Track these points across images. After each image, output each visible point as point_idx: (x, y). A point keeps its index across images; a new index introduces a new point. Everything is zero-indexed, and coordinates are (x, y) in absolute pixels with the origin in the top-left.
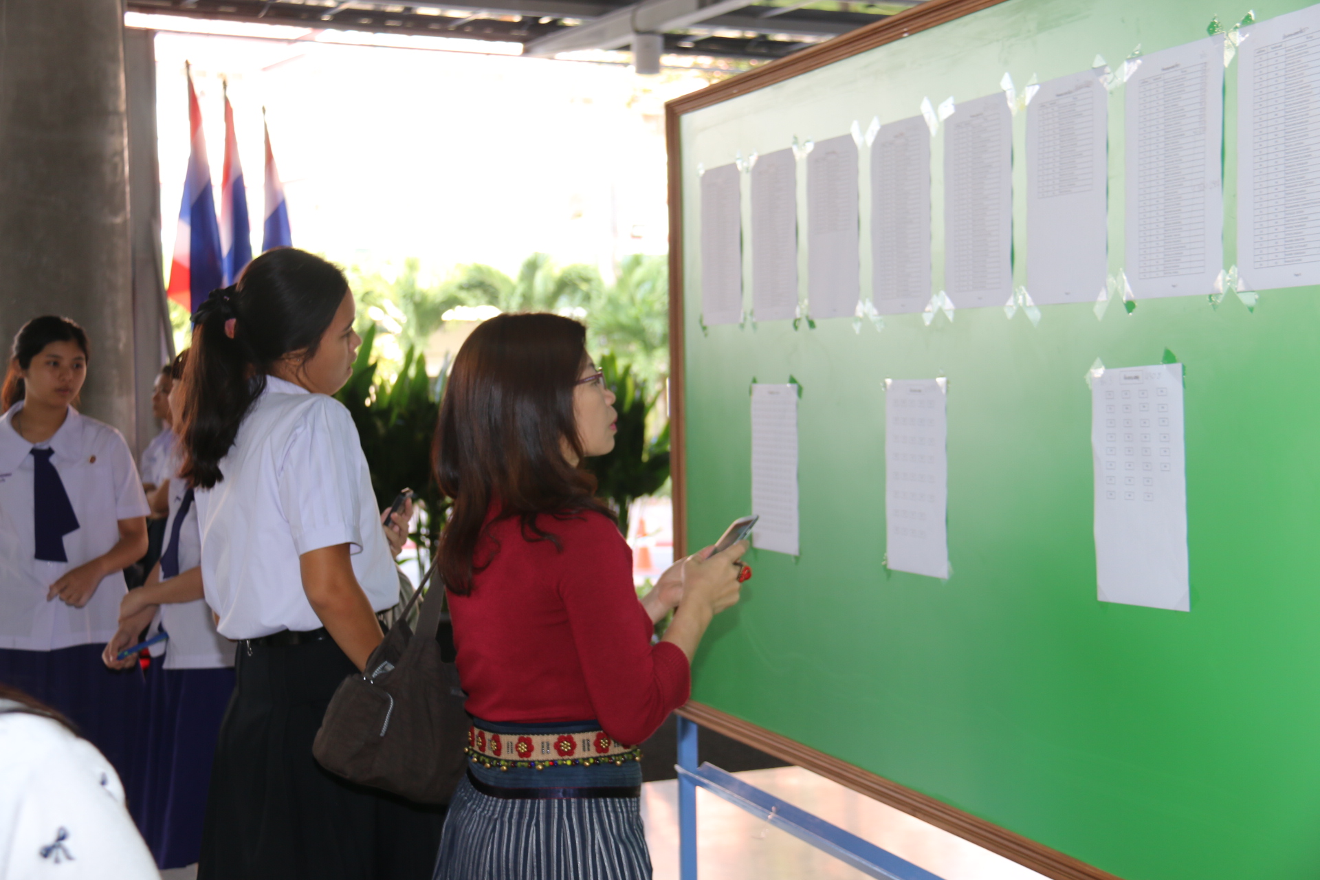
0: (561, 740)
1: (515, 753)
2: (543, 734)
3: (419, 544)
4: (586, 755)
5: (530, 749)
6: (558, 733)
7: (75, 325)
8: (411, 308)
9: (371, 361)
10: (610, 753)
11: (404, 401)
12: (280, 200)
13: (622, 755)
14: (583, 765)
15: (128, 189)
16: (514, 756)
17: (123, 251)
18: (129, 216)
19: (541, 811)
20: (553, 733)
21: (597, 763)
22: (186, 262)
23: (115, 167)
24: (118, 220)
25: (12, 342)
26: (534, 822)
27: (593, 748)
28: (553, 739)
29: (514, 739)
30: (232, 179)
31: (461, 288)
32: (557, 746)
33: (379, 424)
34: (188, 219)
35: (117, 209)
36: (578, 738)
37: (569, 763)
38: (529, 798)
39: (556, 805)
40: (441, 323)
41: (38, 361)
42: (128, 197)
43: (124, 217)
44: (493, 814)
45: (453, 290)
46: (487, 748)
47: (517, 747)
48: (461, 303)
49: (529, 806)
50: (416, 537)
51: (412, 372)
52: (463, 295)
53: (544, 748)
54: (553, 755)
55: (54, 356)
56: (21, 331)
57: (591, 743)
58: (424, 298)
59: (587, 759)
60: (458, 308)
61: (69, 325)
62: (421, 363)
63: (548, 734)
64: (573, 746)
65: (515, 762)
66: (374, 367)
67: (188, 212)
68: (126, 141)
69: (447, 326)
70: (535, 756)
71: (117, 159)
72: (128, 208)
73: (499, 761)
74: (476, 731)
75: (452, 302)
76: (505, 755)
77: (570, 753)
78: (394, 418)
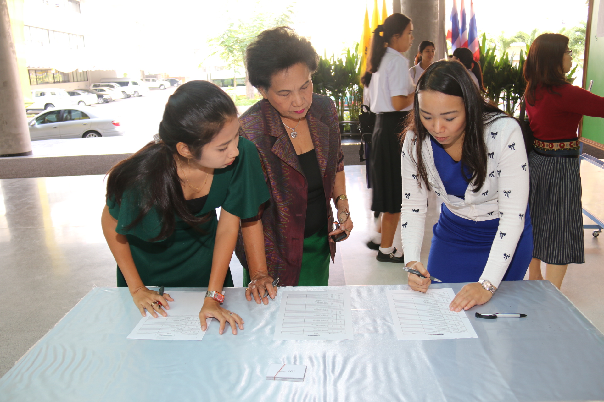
0: (561, 144)
1: (548, 147)
2: (556, 142)
3: (504, 100)
4: (567, 147)
5: (553, 146)
6: (560, 142)
7: (431, 42)
8: (502, 43)
9: (494, 55)
10: (573, 147)
11: (502, 65)
12: (474, 14)
13: (576, 147)
14: (567, 150)
15: (438, 13)
16: (548, 148)
17: (437, 28)
18: (438, 20)
19: (555, 160)
20: (559, 142)
21: (570, 149)
22: (451, 31)
23: (436, 8)
24: (436, 21)
25: (418, 48)
26: (553, 163)
27: (569, 146)
28: (559, 144)
29: (548, 143)
30: (462, 10)
31: (516, 37)
32: (560, 146)
33: (496, 70)
34: (452, 20)
35: (436, 18)
36: (565, 143)
37: (563, 149)
38: (552, 157)
39: (559, 159)
40: (510, 46)
41: (424, 51)
42: (438, 15)
43: (437, 20)
44: (542, 159)
45: (513, 38)
46: (540, 145)
47: (549, 145)
48: (515, 41)
49: (552, 159)
50: (503, 98)
51: (505, 57)
52: (516, 39)
53: (556, 146)
54: (559, 147)
55: (428, 49)
56: (420, 45)
57: (569, 144)
58: (506, 40)
59: (568, 148)
60: (514, 43)
61: (430, 42)
62: (507, 55)
63: (557, 142)
64: (564, 145)
65: (548, 149)
66: (495, 56)
67: (452, 18)
68: (438, 2)
69: (511, 47)
70: (554, 148)
71: (436, 6)
72: (438, 18)
73: (544, 148)
74: (537, 141)
75: (513, 41)
76: (545, 147)
77: (563, 147)
78: (499, 69)
